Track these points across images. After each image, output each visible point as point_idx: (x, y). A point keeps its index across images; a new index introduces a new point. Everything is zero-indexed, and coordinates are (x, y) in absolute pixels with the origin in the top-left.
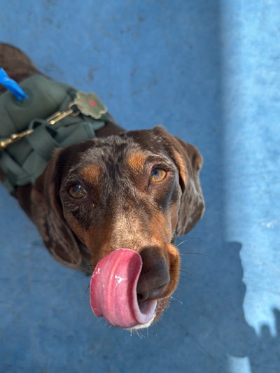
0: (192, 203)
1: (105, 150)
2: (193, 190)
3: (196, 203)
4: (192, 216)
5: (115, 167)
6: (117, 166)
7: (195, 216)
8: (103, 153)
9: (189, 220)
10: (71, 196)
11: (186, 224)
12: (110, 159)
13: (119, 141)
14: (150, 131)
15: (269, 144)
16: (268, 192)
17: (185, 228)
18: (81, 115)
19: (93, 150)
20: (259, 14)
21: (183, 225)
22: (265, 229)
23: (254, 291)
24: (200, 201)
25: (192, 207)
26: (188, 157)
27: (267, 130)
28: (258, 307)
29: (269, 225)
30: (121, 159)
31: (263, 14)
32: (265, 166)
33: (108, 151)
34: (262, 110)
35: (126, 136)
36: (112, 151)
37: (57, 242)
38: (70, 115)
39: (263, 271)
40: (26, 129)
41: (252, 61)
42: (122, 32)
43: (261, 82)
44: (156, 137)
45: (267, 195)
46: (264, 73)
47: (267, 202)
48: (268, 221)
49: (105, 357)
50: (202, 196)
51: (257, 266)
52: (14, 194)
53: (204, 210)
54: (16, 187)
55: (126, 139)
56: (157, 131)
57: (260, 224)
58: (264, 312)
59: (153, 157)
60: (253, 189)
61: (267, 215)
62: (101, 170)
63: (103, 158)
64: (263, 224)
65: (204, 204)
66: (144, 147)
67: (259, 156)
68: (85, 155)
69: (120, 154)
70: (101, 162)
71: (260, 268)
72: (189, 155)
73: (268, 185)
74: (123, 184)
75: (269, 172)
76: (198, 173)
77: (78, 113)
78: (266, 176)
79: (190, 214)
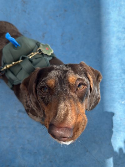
0: (95, 97)
1: (58, 72)
2: (95, 91)
3: (96, 97)
4: (94, 103)
5: (62, 80)
6: (63, 80)
7: (96, 102)
8: (57, 74)
9: (93, 104)
10: (42, 91)
11: (91, 106)
12: (60, 77)
13: (65, 68)
14: (78, 65)
15: (122, 66)
16: (123, 88)
17: (90, 108)
18: (42, 54)
19: (53, 72)
20: (118, 8)
21: (90, 106)
22: (121, 104)
23: (117, 132)
24: (98, 96)
25: (94, 98)
26: (95, 77)
27: (122, 60)
28: (119, 139)
29: (123, 102)
30: (65, 77)
31: (120, 8)
32: (121, 76)
33: (60, 72)
34: (120, 51)
35: (68, 66)
36: (61, 73)
37: (32, 108)
38: (38, 54)
39: (121, 123)
40: (18, 60)
41: (115, 29)
42: (57, 16)
43: (119, 39)
44: (81, 68)
45: (122, 89)
46: (120, 35)
47: (122, 92)
48: (123, 101)
49: (51, 162)
50: (100, 94)
51: (118, 120)
52: (12, 89)
53: (100, 100)
54: (13, 85)
55: (68, 68)
56: (81, 65)
57: (119, 102)
58: (121, 141)
59: (80, 78)
60: (116, 86)
61: (122, 98)
62: (56, 81)
63: (57, 76)
64: (120, 102)
65: (100, 97)
66: (76, 73)
67: (118, 72)
68: (50, 73)
69: (65, 75)
70: (56, 77)
71: (119, 122)
72: (95, 75)
73: (122, 84)
74: (65, 88)
75: (123, 79)
76: (100, 83)
77: (41, 53)
78: (122, 80)
79: (93, 102)
